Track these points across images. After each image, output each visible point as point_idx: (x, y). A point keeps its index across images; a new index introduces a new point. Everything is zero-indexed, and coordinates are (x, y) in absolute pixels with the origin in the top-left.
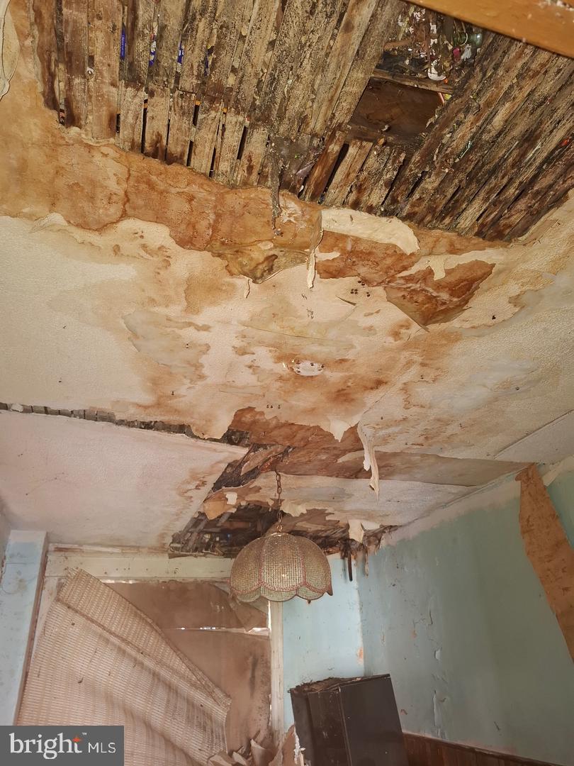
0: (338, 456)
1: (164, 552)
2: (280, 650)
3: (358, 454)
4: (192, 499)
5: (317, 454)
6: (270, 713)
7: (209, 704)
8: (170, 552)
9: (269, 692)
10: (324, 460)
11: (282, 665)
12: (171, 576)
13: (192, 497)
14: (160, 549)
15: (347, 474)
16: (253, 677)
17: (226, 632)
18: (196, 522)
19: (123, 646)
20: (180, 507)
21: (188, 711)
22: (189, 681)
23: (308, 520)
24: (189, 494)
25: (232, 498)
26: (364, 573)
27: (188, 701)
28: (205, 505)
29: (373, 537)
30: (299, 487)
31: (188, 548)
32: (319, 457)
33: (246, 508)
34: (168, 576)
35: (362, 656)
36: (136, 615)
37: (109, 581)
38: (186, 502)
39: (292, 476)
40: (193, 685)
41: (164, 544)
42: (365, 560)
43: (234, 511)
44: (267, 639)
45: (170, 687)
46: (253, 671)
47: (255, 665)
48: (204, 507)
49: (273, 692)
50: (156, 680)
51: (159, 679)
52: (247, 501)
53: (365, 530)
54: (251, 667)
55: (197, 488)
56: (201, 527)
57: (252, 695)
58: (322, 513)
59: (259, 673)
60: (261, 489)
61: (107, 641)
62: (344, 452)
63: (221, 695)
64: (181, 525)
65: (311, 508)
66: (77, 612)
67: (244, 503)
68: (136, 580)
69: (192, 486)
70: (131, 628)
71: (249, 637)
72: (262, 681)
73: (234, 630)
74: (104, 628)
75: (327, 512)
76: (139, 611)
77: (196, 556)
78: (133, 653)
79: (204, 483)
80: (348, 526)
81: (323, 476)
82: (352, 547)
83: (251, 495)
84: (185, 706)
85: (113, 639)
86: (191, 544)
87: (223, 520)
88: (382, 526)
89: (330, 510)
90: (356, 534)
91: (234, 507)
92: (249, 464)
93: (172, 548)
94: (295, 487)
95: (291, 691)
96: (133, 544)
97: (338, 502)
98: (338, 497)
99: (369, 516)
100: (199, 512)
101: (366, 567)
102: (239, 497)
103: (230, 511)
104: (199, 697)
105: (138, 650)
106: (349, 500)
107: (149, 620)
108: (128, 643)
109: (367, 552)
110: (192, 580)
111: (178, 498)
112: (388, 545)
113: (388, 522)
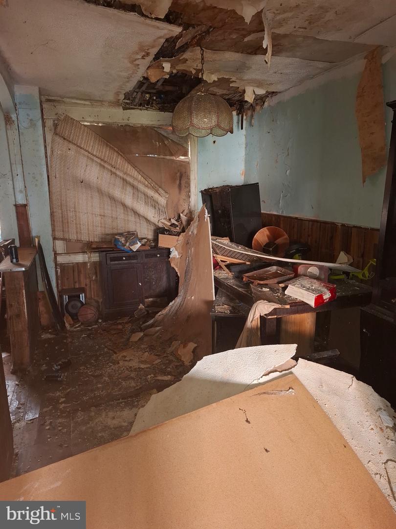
0: (245, 36)
1: (119, 105)
2: (196, 170)
3: (259, 35)
4: (139, 67)
5: (230, 34)
6: (190, 202)
7: (156, 196)
8: (123, 106)
9: (189, 191)
10: (234, 39)
11: (196, 178)
12: (126, 122)
13: (139, 65)
14: (116, 104)
15: (249, 51)
16: (180, 184)
17: (164, 158)
18: (140, 84)
19: (102, 163)
20: (130, 72)
21: (145, 199)
22: (144, 184)
23: (217, 86)
24: (137, 62)
25: (167, 67)
26: (251, 125)
27: (144, 194)
28: (148, 71)
29: (260, 100)
30: (214, 60)
31: (135, 104)
32: (231, 36)
33: (176, 75)
34: (124, 122)
35: (244, 174)
36: (107, 145)
37: (86, 124)
38: (134, 68)
39: (210, 51)
40: (147, 186)
41: (119, 100)
42: (252, 116)
43: (167, 77)
44: (188, 163)
45: (133, 187)
46: (180, 180)
47: (181, 177)
48: (147, 73)
49: (191, 192)
50: (125, 183)
51: (126, 182)
52: (177, 70)
53: (255, 95)
54: (178, 178)
55: (143, 58)
56: (144, 88)
57: (180, 193)
58: (228, 81)
59: (183, 182)
60: (187, 60)
61: (93, 160)
62: (249, 33)
63: (163, 192)
64: (130, 86)
65: (221, 77)
66: (70, 142)
67: (175, 71)
68: (104, 123)
69: (139, 57)
70: (105, 154)
71: (177, 162)
72: (185, 186)
73: (168, 157)
74: (89, 153)
75: (231, 80)
76: (108, 143)
77: (141, 110)
78: (109, 167)
79: (148, 54)
80: (244, 91)
81: (232, 51)
82: (245, 107)
83: (180, 65)
84: (143, 196)
85: (95, 159)
86: (137, 100)
87: (159, 84)
88: (267, 92)
89: (234, 79)
90: (249, 97)
91: (168, 74)
92: (182, 40)
93: (124, 102)
94: (211, 60)
95: (202, 192)
96: (99, 99)
97: (240, 73)
98: (241, 68)
99: (260, 84)
100: (144, 77)
101: (253, 121)
102: (172, 67)
103: (164, 77)
104: (151, 193)
105: (112, 166)
106: (248, 71)
107: (116, 149)
108: (105, 162)
109: (254, 111)
110: (139, 125)
111: (129, 65)
112: (270, 106)
113: (271, 89)
